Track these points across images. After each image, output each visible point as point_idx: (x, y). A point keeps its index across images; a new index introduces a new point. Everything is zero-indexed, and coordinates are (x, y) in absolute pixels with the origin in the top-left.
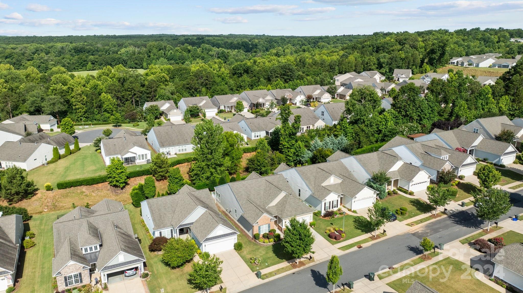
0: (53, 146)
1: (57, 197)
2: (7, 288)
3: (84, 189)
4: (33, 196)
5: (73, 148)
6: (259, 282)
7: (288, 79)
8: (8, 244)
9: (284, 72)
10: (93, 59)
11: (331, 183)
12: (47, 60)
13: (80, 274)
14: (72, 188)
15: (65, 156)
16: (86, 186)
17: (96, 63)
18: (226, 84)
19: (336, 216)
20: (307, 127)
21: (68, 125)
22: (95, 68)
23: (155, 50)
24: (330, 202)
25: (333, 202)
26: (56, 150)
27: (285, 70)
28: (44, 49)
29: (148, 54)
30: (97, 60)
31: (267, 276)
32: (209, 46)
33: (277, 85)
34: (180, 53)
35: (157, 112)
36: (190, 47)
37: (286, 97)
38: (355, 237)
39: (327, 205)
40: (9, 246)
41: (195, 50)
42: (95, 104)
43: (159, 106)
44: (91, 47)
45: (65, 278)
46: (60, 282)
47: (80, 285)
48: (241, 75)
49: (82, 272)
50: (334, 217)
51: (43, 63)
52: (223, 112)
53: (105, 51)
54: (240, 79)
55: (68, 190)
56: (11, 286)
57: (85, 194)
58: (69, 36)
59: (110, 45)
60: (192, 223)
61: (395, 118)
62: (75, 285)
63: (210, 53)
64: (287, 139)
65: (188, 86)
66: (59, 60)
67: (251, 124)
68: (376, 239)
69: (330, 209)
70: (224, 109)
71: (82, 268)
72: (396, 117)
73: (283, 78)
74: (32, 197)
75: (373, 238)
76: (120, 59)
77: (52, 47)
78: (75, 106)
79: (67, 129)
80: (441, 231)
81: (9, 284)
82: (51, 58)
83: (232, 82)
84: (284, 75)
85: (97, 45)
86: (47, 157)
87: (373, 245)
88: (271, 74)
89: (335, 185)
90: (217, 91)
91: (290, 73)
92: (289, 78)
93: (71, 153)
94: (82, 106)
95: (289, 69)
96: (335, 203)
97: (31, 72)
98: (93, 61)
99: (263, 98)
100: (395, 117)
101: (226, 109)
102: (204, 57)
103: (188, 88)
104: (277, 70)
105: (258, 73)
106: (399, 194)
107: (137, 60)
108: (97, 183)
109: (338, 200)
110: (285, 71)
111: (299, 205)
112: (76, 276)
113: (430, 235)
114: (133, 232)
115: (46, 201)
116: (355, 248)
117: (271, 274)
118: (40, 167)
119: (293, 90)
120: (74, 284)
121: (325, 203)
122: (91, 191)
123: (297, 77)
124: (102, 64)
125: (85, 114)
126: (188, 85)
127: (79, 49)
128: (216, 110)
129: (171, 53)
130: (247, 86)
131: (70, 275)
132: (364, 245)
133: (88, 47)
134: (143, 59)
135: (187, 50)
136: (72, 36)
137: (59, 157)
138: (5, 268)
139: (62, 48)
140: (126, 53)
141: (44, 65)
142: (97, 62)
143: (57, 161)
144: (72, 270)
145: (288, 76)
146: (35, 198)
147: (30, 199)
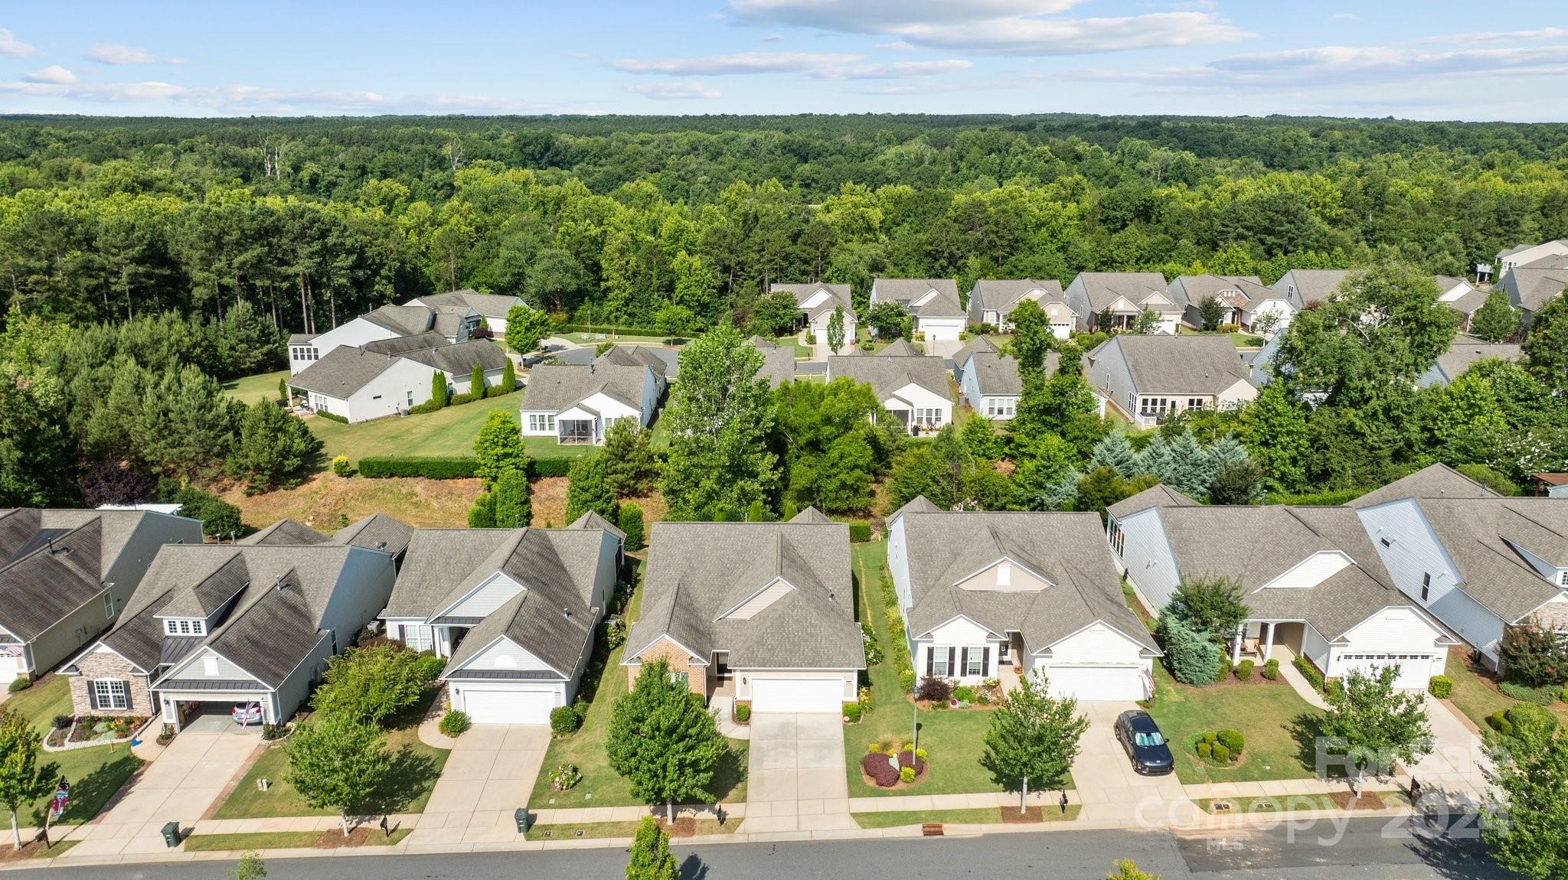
0: (432, 369)
1: (351, 495)
2: (15, 678)
3: (420, 486)
4: (302, 483)
5: (500, 383)
6: (516, 841)
7: (1280, 246)
8: (82, 574)
9: (1266, 223)
10: (807, 174)
11: (998, 584)
12: (694, 173)
13: (127, 684)
14: (396, 479)
15: (466, 400)
16: (427, 481)
17: (814, 185)
18: (1063, 249)
19: (954, 703)
20: (1191, 402)
21: (520, 322)
22: (809, 197)
23: (974, 153)
24: (952, 651)
25: (965, 651)
26: (439, 380)
27: (1271, 214)
28: (712, 144)
29: (955, 164)
30: (816, 176)
31: (547, 832)
32: (1142, 145)
33: (1227, 262)
34: (1046, 162)
35: (785, 314)
36: (1081, 147)
37: (1218, 300)
38: (954, 792)
39: (942, 658)
40: (80, 581)
41: (1097, 155)
42: (654, 280)
43: (797, 297)
44: (827, 144)
45: (90, 684)
46: (78, 692)
47: (124, 713)
48: (1124, 226)
49: (132, 681)
50: (944, 707)
51: (683, 180)
52: (988, 332)
53: (860, 155)
54: (1116, 237)
55: (384, 482)
56: (23, 677)
57: (415, 499)
58: (803, 115)
59: (877, 138)
60: (478, 620)
61: (1525, 400)
62: (113, 710)
63: (1142, 165)
64: (1029, 426)
65: (930, 248)
66: (723, 172)
67: (989, 371)
68: (1023, 819)
69: (951, 673)
70: (993, 324)
71: (130, 669)
72: (1530, 397)
73: (1262, 242)
74: (297, 485)
75: (1009, 814)
76: (878, 175)
77: (733, 139)
78: (607, 280)
79: (518, 332)
80: (1318, 864)
81: (22, 671)
82: (703, 167)
83: (1086, 245)
84: (1269, 232)
85: (843, 138)
86: (412, 396)
87: (988, 838)
88: (1224, 226)
89: (1015, 594)
90: (1022, 271)
91: (1288, 226)
92: (1284, 241)
93: (485, 393)
94: (623, 281)
95: (1287, 213)
96: (975, 658)
97: (570, 192)
98: (808, 178)
99: (1135, 300)
100: (1522, 396)
101: (1001, 325)
102: (1117, 177)
103: (928, 254)
104: (1246, 215)
105: (1178, 223)
106: (1284, 682)
107: (920, 179)
108: (454, 477)
109: (986, 651)
110: (1272, 220)
111: (812, 635)
112: (115, 686)
113: (1250, 867)
114: (323, 610)
115: (323, 501)
116: (915, 831)
117: (568, 831)
118: (388, 417)
119: (1265, 284)
120: (113, 708)
121: (931, 651)
122: (434, 494)
123: (1317, 241)
124: (830, 189)
125: (627, 305)
126: (931, 244)
127: (794, 147)
128: (960, 324)
129: (1020, 163)
130: (1132, 262)
131: (103, 680)
132: (951, 830)
133: (817, 143)
134: (938, 177)
135: (1071, 155)
136: (811, 115)
137: (447, 399)
138: (10, 629)
139: (754, 143)
140: (898, 161)
141: (686, 183)
142: (816, 182)
143: (440, 408)
144: (106, 669)
145: (1280, 235)
146: (304, 489)
147: (292, 489)
